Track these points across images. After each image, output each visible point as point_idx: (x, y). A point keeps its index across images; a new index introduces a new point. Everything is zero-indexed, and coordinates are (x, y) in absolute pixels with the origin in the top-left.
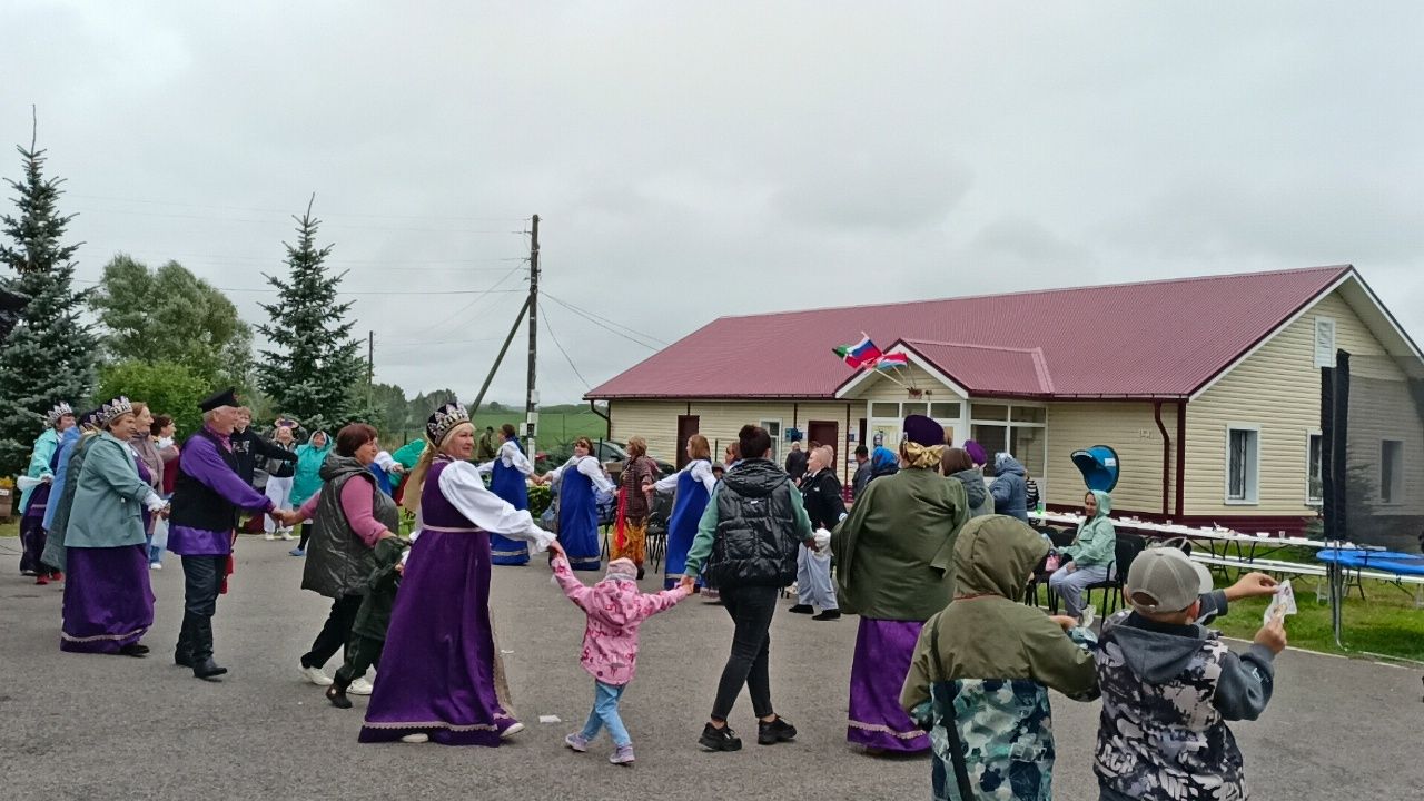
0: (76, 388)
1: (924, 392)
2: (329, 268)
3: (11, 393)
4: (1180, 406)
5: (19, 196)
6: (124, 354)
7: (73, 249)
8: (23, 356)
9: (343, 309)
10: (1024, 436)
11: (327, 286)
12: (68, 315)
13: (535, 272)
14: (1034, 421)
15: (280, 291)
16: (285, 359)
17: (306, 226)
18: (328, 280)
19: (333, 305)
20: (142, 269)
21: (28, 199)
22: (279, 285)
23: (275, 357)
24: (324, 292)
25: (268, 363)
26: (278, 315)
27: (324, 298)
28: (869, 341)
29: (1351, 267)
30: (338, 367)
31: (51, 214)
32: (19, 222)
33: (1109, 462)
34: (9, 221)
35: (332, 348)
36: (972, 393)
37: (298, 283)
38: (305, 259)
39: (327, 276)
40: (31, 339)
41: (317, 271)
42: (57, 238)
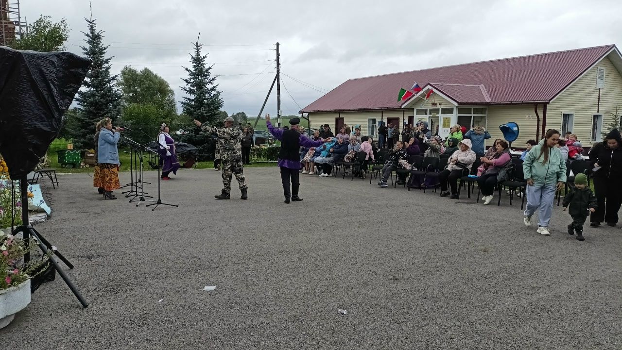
0: (115, 114)
1: (438, 104)
2: (207, 64)
3: (91, 117)
4: (544, 105)
5: (87, 38)
6: (131, 102)
7: (110, 59)
8: (94, 102)
9: (213, 79)
10: (478, 120)
11: (207, 71)
12: (110, 86)
13: (278, 65)
14: (482, 114)
15: (189, 73)
16: (193, 100)
17: (197, 47)
18: (207, 68)
19: (209, 78)
20: (135, 71)
21: (91, 40)
22: (189, 71)
23: (189, 99)
24: (206, 73)
25: (187, 102)
26: (189, 83)
27: (206, 76)
28: (417, 85)
29: (614, 46)
30: (213, 103)
31: (100, 45)
32: (88, 49)
33: (515, 129)
34: (84, 49)
35: (210, 95)
36: (459, 103)
37: (195, 70)
38: (198, 60)
39: (206, 67)
40: (97, 95)
41: (203, 65)
42: (103, 55)
